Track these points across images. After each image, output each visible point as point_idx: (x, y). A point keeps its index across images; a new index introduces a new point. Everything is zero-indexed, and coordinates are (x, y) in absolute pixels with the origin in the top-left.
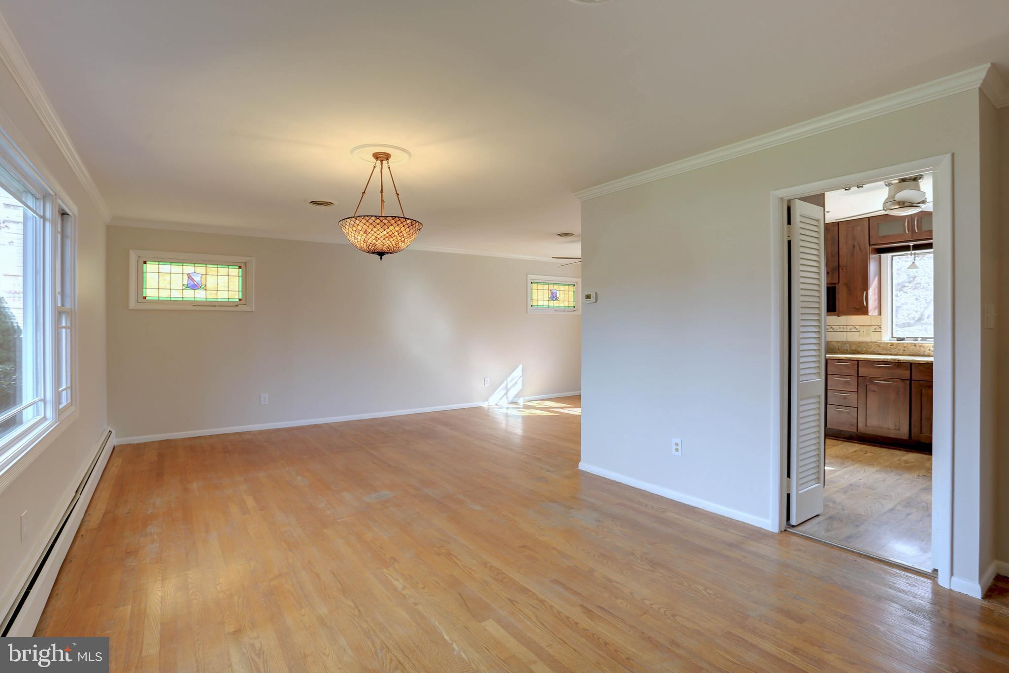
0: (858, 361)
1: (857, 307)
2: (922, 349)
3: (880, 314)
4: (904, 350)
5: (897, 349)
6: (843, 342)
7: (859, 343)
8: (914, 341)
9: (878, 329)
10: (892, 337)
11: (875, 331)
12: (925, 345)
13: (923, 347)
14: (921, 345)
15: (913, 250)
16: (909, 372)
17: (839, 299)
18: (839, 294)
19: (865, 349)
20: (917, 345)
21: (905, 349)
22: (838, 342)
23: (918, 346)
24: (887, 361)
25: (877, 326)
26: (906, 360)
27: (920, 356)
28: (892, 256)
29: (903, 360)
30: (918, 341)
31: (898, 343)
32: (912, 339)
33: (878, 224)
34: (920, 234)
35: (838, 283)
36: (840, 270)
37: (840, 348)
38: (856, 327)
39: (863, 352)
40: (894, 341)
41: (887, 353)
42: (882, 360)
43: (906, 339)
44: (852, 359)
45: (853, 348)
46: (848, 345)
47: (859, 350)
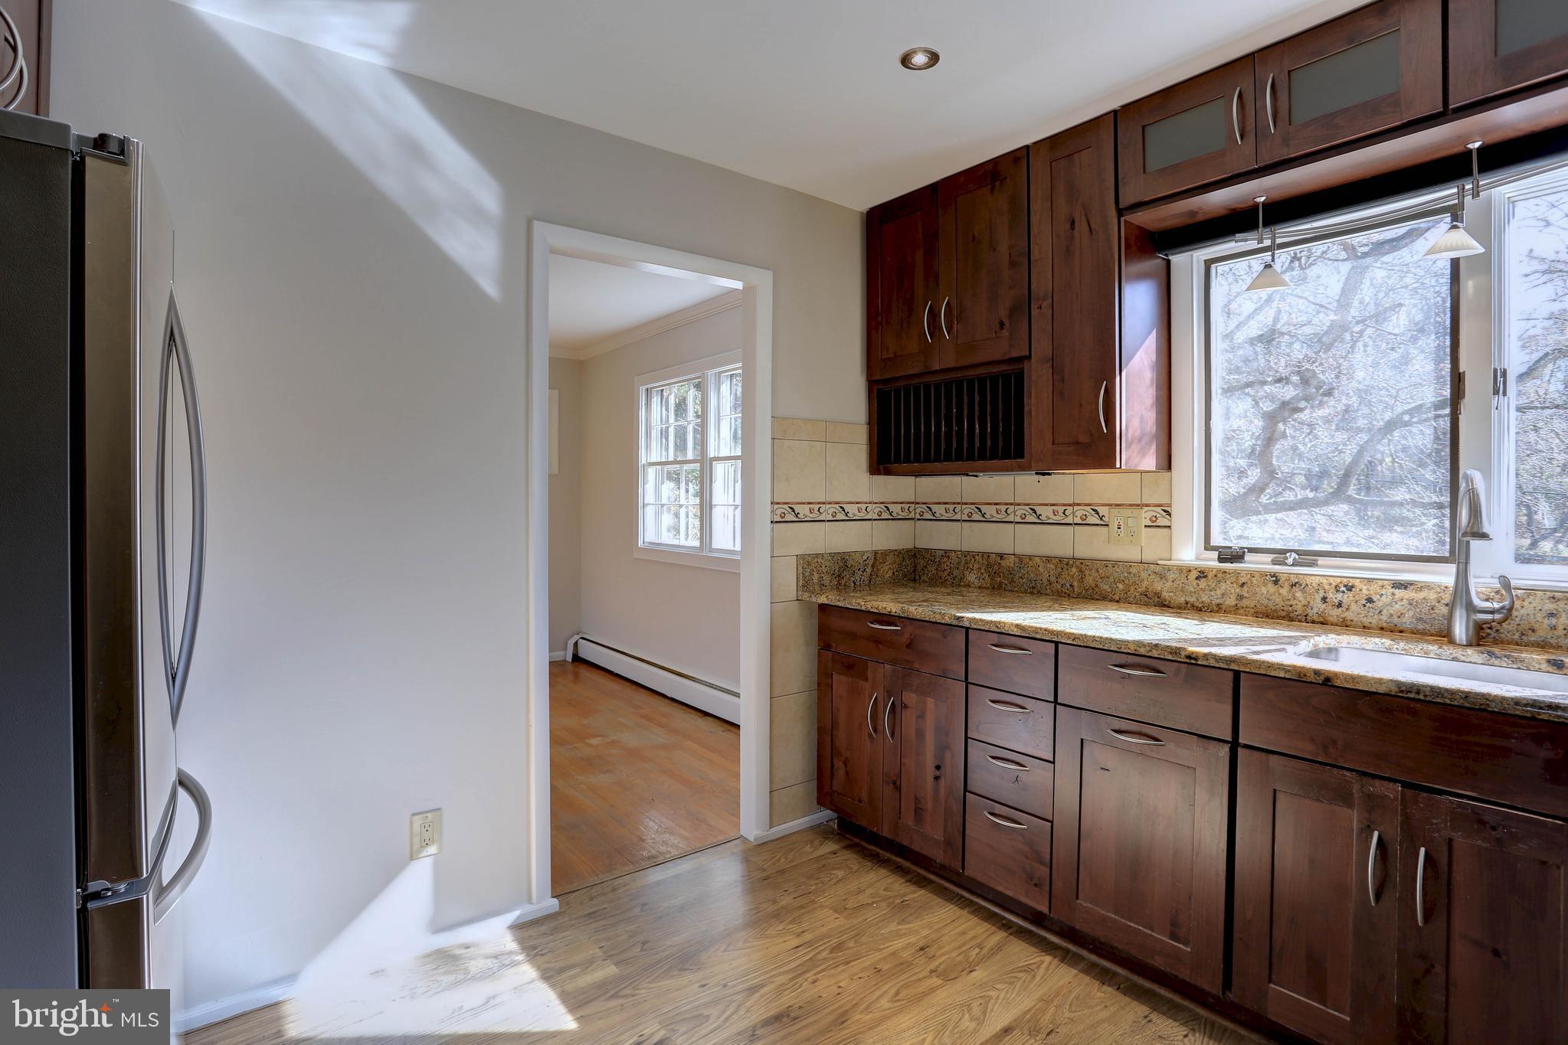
0: (1057, 644)
1: (1084, 439)
2: (1299, 595)
3: (1167, 463)
4: (1240, 597)
5: (1219, 592)
6: (1060, 560)
8: (1274, 562)
9: (1163, 517)
10: (1208, 547)
11: (1153, 526)
12: (1309, 580)
13: (1303, 591)
14: (1294, 580)
16: (1228, 709)
17: (1030, 412)
18: (1030, 397)
19: (1121, 587)
20: (1283, 578)
21: (1244, 592)
23: (1287, 588)
24: (1149, 654)
25: (1159, 509)
26: (1218, 658)
27: (1291, 620)
28: (1208, 263)
29: (1206, 656)
30: (1286, 564)
31: (1219, 571)
32: (1269, 558)
33: (1144, 127)
34: (1286, 141)
35: (1029, 357)
36: (1035, 312)
37: (1053, 579)
38: (1100, 509)
39: (1116, 597)
40: (1211, 561)
41: (1187, 603)
42: (1132, 648)
43: (1248, 557)
44: (1039, 637)
45: (1089, 581)
46: (1074, 570)
47: (1106, 587)
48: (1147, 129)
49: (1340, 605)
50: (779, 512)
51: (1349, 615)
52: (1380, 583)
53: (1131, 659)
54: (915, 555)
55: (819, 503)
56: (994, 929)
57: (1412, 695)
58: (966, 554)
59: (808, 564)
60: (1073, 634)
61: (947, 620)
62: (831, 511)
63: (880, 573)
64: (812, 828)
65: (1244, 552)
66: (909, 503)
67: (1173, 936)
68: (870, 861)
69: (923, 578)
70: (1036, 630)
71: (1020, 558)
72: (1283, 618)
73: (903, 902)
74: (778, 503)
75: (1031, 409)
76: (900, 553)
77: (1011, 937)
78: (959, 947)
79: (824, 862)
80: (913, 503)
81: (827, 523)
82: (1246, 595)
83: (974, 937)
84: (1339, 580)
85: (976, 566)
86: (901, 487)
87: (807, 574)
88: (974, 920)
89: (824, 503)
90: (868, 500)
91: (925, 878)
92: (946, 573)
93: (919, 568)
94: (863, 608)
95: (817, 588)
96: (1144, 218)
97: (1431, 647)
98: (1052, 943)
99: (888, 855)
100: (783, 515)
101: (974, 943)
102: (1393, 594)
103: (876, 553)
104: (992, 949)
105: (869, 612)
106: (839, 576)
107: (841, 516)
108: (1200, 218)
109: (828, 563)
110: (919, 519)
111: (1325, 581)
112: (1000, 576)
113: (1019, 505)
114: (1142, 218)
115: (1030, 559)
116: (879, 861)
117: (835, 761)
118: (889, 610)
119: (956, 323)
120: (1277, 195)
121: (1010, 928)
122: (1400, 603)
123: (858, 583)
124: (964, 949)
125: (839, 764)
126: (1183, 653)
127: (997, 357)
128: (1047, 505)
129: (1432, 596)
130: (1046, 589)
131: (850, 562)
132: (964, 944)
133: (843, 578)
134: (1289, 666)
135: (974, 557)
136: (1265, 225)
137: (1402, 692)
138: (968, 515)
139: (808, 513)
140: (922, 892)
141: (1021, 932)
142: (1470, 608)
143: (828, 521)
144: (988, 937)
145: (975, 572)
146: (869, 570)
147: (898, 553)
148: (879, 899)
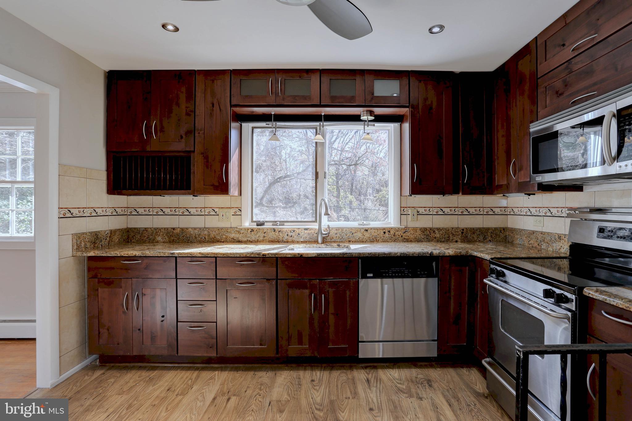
0: (216, 257)
1: (216, 184)
2: (281, 234)
3: (240, 193)
4: (264, 237)
5: (258, 236)
6: (200, 228)
7: (219, 229)
8: (273, 225)
9: (238, 212)
10: (252, 221)
11: (235, 215)
12: (283, 230)
13: (282, 233)
14: (279, 230)
15: (275, 120)
16: (275, 269)
18: (194, 167)
19: (224, 236)
20: (276, 229)
22: (195, 229)
23: (277, 232)
24: (251, 256)
25: (237, 209)
26: (271, 254)
27: (279, 242)
28: (253, 128)
29: (268, 254)
30: (277, 225)
31: (258, 229)
32: (271, 224)
33: (241, 79)
34: (283, 99)
35: (194, 152)
36: (197, 134)
37: (197, 236)
38: (215, 209)
39: (223, 241)
40: (254, 226)
41: (247, 240)
42: (245, 255)
43: (266, 224)
44: (209, 256)
45: (212, 236)
46: (206, 232)
47: (219, 237)
48: (242, 80)
49: (291, 236)
50: (62, 212)
51: (294, 239)
52: (301, 229)
53: (244, 259)
54: (128, 231)
55: (83, 208)
56: (193, 372)
57: (320, 256)
58: (156, 229)
59: (78, 237)
60: (223, 253)
61: (167, 255)
62: (89, 212)
63: (113, 240)
64: (83, 369)
65: (264, 222)
66: (124, 208)
67: (261, 345)
68: (125, 370)
69: (133, 241)
70: (208, 254)
71: (182, 229)
72: (277, 242)
73: (150, 378)
74: (62, 208)
75: (194, 171)
76: (122, 230)
77: (201, 371)
78: (183, 383)
79: (100, 379)
80: (126, 208)
81: (87, 218)
82: (266, 236)
83: (187, 377)
84: (291, 229)
85: (161, 233)
86: (121, 200)
87: (78, 243)
88: (184, 372)
89: (86, 208)
90: (106, 206)
91: (155, 367)
92: (145, 238)
93: (130, 236)
94: (119, 255)
95: (84, 249)
96: (238, 110)
97: (314, 245)
98: (216, 367)
99: (132, 365)
100: (65, 214)
101: (188, 379)
102: (304, 232)
103: (111, 231)
104: (196, 378)
105: (122, 257)
106: (94, 243)
107: (94, 214)
108: (254, 113)
109: (89, 237)
110: (129, 215)
111: (288, 230)
112: (173, 237)
113: (181, 208)
114: (237, 110)
115: (187, 229)
116: (129, 369)
117: (101, 330)
118: (135, 254)
119: (159, 132)
120: (278, 113)
121: (199, 369)
122: (306, 234)
123: (103, 245)
124: (185, 382)
125: (104, 331)
126: (261, 254)
127: (180, 149)
128: (193, 208)
129: (313, 231)
130: (194, 240)
131: (100, 236)
132: (184, 381)
133: (96, 243)
134: (291, 253)
135: (160, 230)
136: (274, 121)
137: (318, 256)
138: (156, 212)
139: (78, 213)
140: (156, 372)
141: (203, 369)
142: (322, 234)
143: (88, 216)
144: (192, 375)
145: (161, 236)
146: (108, 239)
147: (121, 230)
148: (138, 382)
